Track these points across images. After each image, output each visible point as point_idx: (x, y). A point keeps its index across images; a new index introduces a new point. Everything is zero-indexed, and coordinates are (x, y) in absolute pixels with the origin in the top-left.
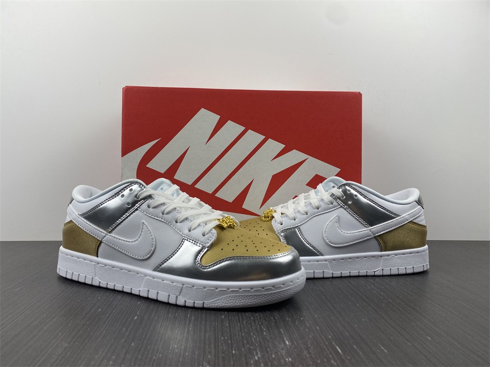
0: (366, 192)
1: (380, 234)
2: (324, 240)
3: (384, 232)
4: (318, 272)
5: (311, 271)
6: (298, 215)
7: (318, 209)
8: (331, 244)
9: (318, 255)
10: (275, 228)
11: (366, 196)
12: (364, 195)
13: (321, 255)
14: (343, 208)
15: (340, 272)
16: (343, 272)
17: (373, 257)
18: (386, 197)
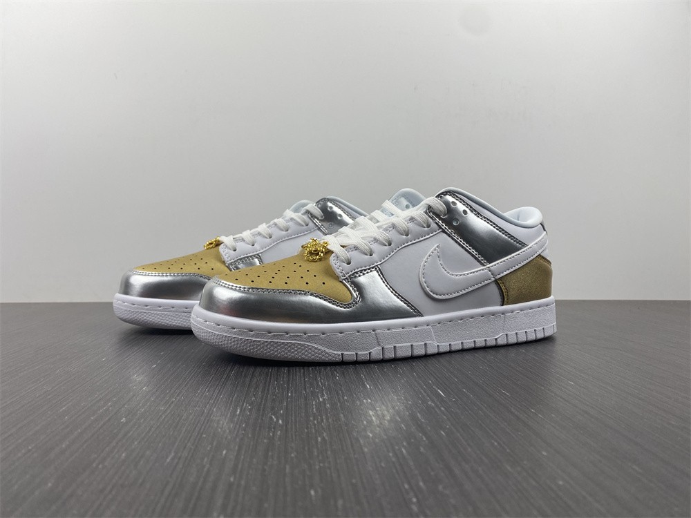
0: (477, 206)
1: (502, 275)
2: (423, 289)
3: (508, 272)
4: (417, 346)
5: (405, 344)
6: (375, 247)
7: (407, 235)
8: (434, 296)
9: (415, 316)
10: (338, 271)
11: (479, 214)
12: (475, 211)
13: (420, 316)
14: (446, 233)
15: (448, 344)
16: (452, 343)
17: (493, 314)
18: (506, 215)
